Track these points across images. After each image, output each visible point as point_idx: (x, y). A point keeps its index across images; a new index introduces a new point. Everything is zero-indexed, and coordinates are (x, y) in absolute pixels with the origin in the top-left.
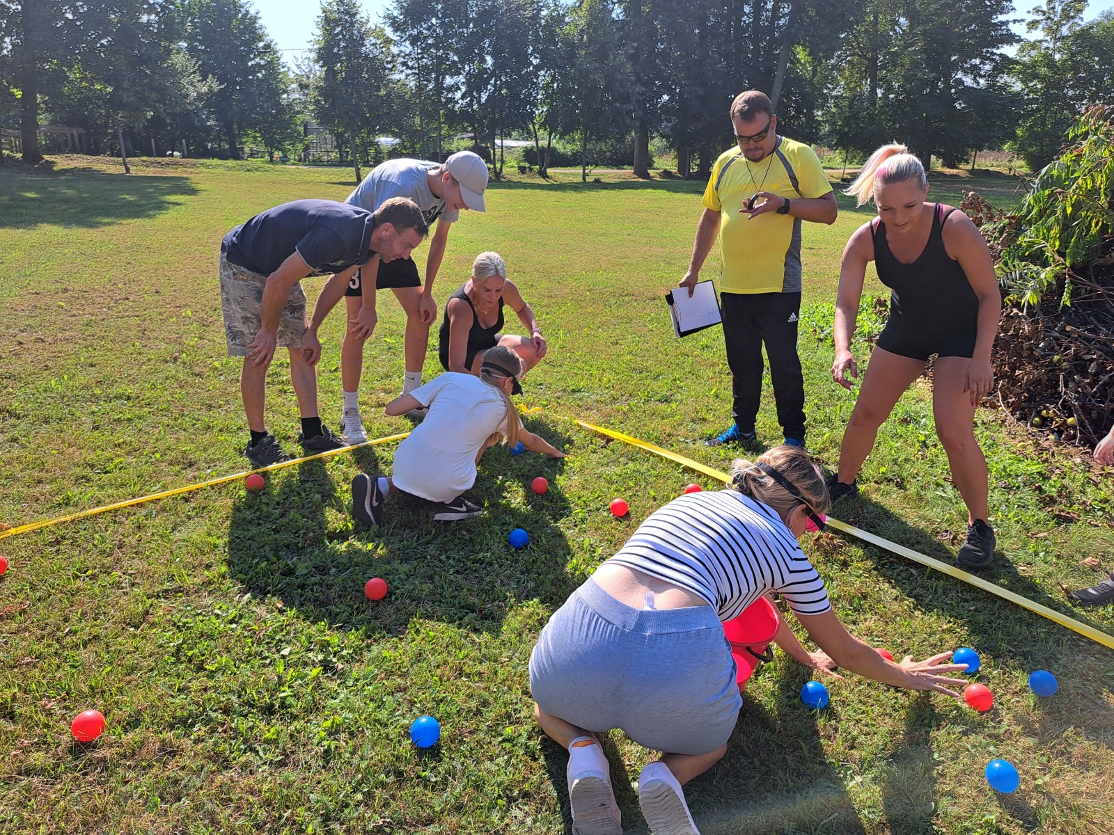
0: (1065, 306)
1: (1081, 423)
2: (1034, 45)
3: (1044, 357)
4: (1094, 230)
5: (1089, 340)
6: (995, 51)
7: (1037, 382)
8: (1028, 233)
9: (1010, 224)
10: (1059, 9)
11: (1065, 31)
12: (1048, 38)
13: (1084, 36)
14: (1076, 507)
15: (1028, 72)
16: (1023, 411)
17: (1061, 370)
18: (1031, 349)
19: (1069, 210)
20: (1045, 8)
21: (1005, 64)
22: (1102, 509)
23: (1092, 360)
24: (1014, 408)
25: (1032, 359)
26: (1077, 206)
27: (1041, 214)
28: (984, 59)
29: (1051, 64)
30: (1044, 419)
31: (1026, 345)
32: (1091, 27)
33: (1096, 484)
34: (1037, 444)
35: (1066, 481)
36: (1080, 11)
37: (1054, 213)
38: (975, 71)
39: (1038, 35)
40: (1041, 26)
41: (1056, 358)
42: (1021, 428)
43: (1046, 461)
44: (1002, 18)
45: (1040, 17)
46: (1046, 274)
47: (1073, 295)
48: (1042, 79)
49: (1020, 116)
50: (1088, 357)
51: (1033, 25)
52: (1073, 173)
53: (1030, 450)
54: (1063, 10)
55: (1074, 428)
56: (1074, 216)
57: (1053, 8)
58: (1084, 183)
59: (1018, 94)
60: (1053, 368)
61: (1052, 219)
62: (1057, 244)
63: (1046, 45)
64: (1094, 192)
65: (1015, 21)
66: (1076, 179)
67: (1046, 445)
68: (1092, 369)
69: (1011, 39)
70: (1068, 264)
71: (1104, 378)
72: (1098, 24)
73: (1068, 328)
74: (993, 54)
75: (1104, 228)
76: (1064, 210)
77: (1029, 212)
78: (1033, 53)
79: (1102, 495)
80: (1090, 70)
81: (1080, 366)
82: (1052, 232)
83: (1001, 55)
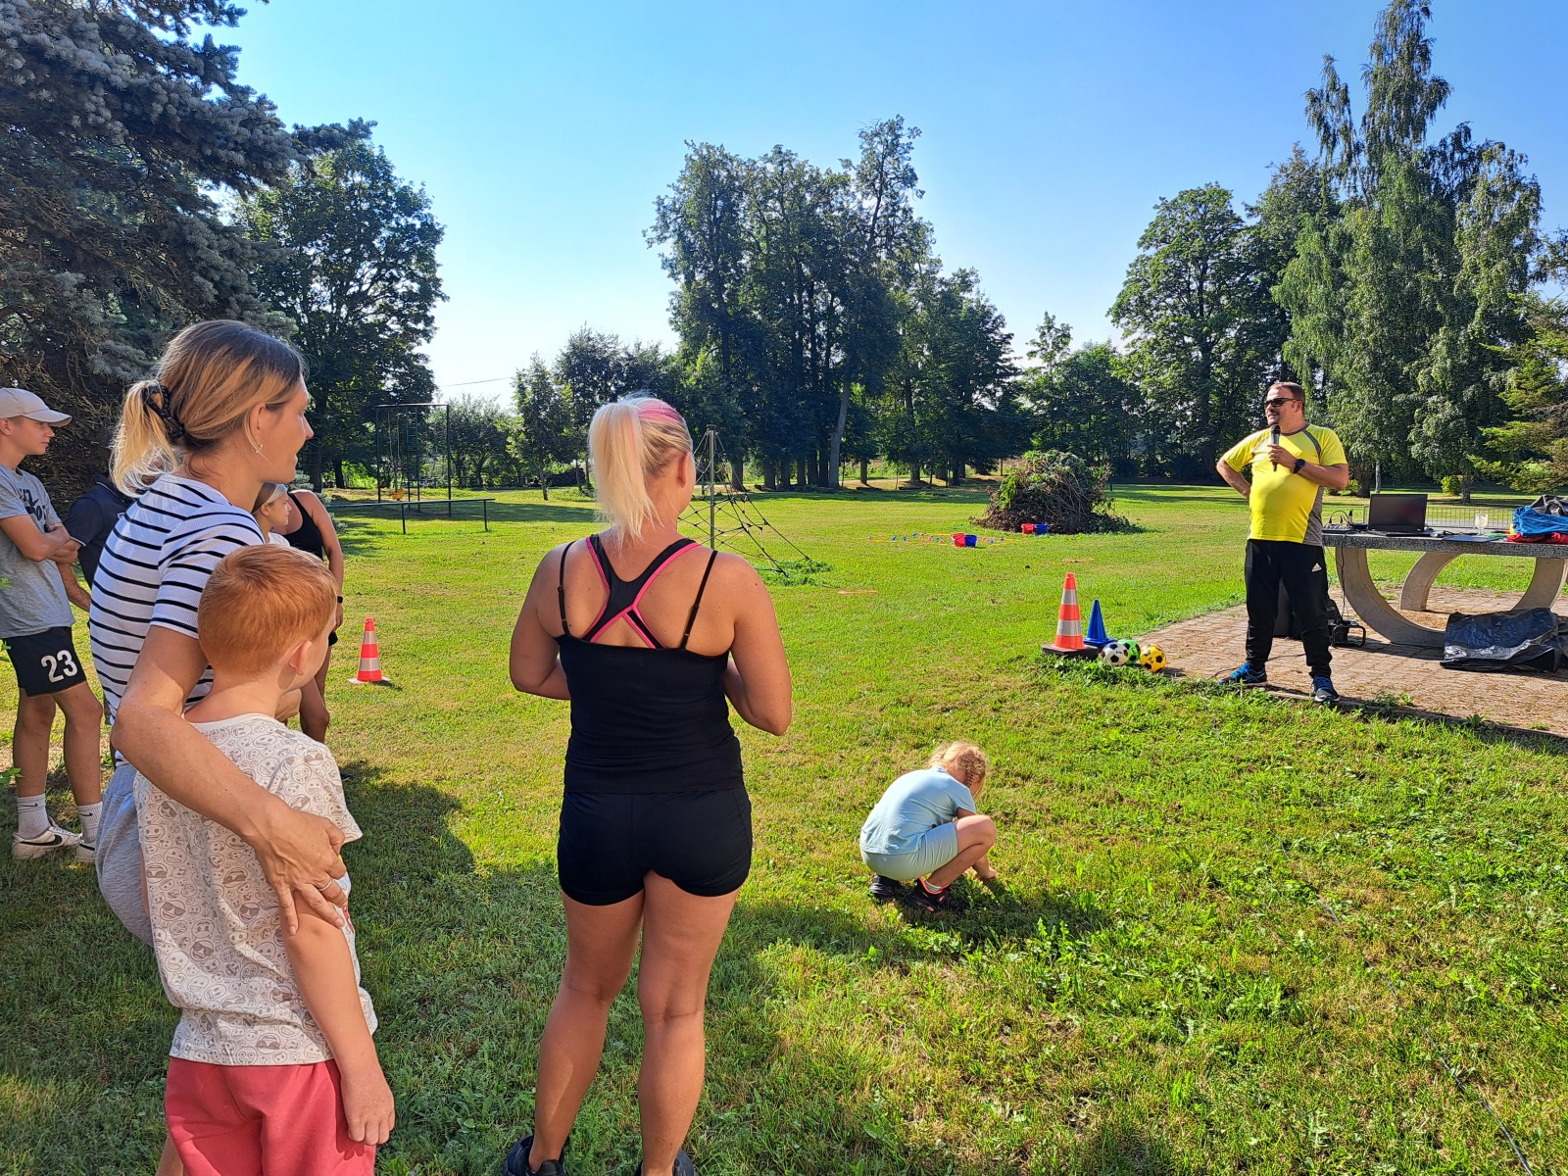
2: (1035, 371)
6: (1004, 379)
10: (1050, 342)
11: (1057, 358)
12: (1045, 365)
13: (1074, 367)
15: (1035, 394)
20: (1039, 341)
21: (1015, 389)
28: (998, 384)
29: (1052, 388)
32: (1078, 357)
36: (1066, 344)
38: (991, 394)
39: (1037, 362)
40: (1038, 356)
44: (1004, 356)
45: (1036, 348)
48: (1047, 398)
49: (1033, 430)
51: (1032, 354)
54: (1053, 343)
57: (1046, 341)
59: (1029, 411)
63: (1043, 371)
65: (1016, 357)
72: (1083, 354)
74: (1002, 381)
83: (1010, 383)
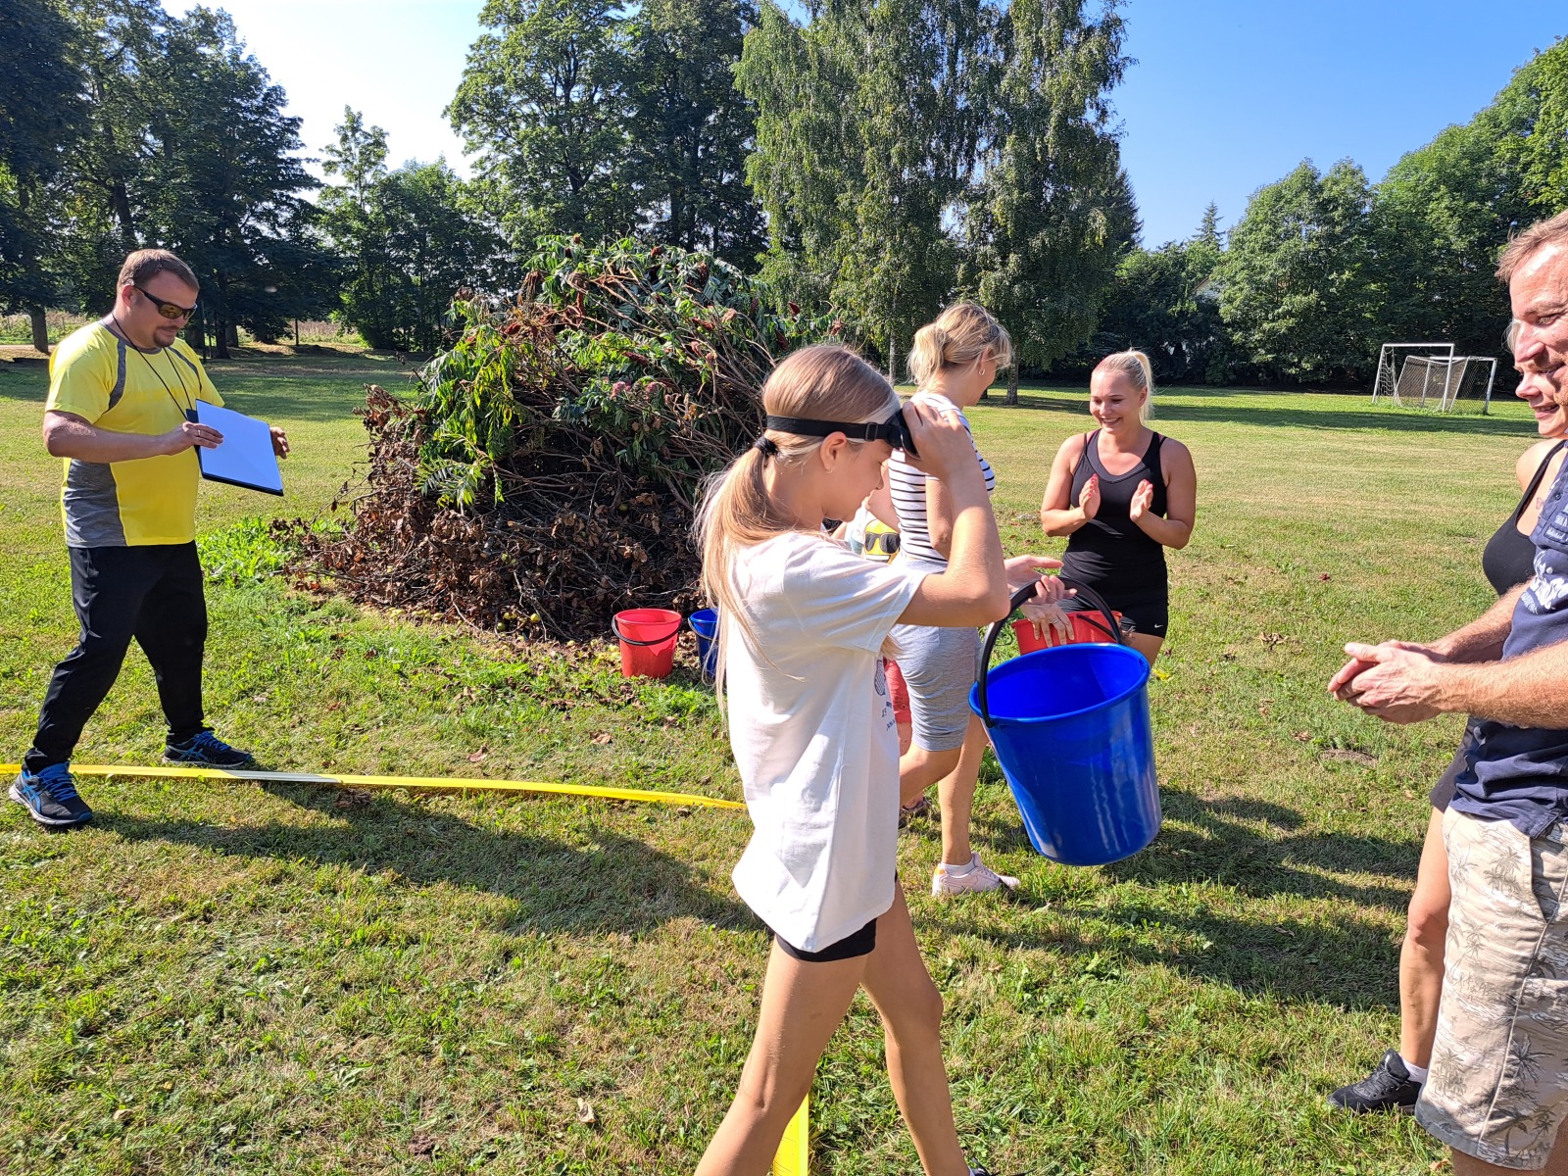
0: (499, 502)
1: (543, 617)
2: (337, 192)
3: (492, 557)
4: (506, 422)
5: (529, 533)
6: (291, 194)
7: (492, 585)
8: (442, 427)
9: (419, 419)
10: (356, 151)
11: (368, 178)
12: (352, 185)
13: (391, 187)
14: (567, 695)
15: (338, 224)
16: (487, 618)
17: (512, 568)
18: (477, 552)
19: (478, 402)
20: (339, 148)
21: (306, 213)
22: (590, 690)
23: (537, 553)
24: (477, 617)
25: (482, 561)
26: (485, 398)
27: (451, 406)
28: (279, 203)
29: (363, 217)
30: (506, 622)
31: (471, 548)
32: (398, 178)
33: (577, 670)
34: (512, 647)
35: (551, 674)
36: (381, 157)
37: (464, 406)
38: (269, 216)
39: (337, 180)
40: (339, 170)
41: (504, 556)
42: (489, 635)
43: (526, 661)
44: (289, 154)
46: (474, 470)
47: (504, 489)
48: (358, 234)
49: (341, 279)
50: (532, 551)
51: (330, 166)
52: (472, 362)
53: (508, 654)
54: (361, 153)
55: (539, 624)
56: (484, 409)
57: (350, 149)
58: (486, 373)
59: (330, 251)
60: (503, 569)
61: (464, 412)
62: (475, 437)
63: (350, 193)
64: (496, 383)
65: (308, 160)
66: (477, 369)
67: (519, 646)
68: (540, 561)
69: (308, 182)
70: (491, 456)
71: (552, 569)
72: (405, 176)
73: (510, 524)
74: (288, 197)
75: (515, 418)
76: (474, 402)
77: (438, 405)
78: (339, 201)
79: (586, 678)
80: (408, 226)
81: (527, 560)
82: (468, 426)
83: (300, 201)
